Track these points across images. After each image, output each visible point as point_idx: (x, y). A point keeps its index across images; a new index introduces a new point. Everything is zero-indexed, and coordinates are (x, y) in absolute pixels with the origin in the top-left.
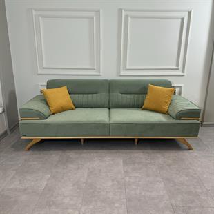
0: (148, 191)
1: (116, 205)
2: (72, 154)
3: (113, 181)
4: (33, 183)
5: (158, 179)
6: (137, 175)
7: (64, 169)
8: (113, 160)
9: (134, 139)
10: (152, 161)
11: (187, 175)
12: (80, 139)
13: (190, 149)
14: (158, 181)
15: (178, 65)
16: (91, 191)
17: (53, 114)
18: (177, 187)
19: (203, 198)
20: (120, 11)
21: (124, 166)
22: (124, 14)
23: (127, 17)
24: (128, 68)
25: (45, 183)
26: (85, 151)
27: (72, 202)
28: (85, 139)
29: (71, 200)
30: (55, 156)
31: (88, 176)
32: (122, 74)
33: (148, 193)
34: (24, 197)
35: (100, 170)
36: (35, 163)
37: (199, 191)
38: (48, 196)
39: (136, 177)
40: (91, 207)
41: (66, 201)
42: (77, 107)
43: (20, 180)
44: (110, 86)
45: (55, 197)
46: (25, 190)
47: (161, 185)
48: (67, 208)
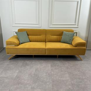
0: (62, 78)
1: (48, 84)
2: (28, 62)
3: (46, 73)
4: (11, 74)
6: (57, 71)
7: (25, 68)
8: (46, 65)
10: (64, 65)
13: (81, 60)
14: (66, 74)
16: (37, 78)
18: (74, 76)
19: (86, 81)
21: (51, 67)
25: (16, 74)
26: (34, 61)
29: (28, 81)
31: (35, 71)
34: (7, 80)
35: (41, 69)
36: (12, 66)
38: (18, 80)
39: (56, 72)
40: (37, 84)
41: (26, 82)
43: (5, 73)
45: (21, 80)
46: (7, 77)
48: (26, 85)
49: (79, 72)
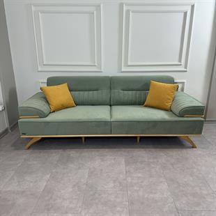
0: (151, 193)
1: (118, 209)
2: (73, 153)
3: (114, 181)
4: (32, 184)
5: (162, 179)
6: (140, 175)
7: (64, 168)
8: (115, 159)
9: (136, 137)
10: (155, 160)
11: (191, 176)
12: (81, 138)
13: (194, 147)
14: (161, 182)
15: (180, 61)
16: (91, 193)
17: (54, 112)
18: (181, 188)
20: (121, 5)
21: (126, 166)
22: (125, 8)
23: (128, 12)
24: (129, 64)
25: (45, 184)
26: (86, 150)
27: (71, 206)
28: (86, 138)
29: (71, 202)
30: (55, 155)
31: (89, 176)
32: (123, 70)
33: (151, 195)
34: (21, 201)
35: (102, 170)
36: (35, 162)
37: (205, 192)
38: (47, 198)
39: (139, 177)
40: (91, 211)
42: (77, 104)
43: (19, 182)
44: (111, 82)
45: (54, 200)
46: (23, 192)
47: (164, 186)
49: (191, 178)
